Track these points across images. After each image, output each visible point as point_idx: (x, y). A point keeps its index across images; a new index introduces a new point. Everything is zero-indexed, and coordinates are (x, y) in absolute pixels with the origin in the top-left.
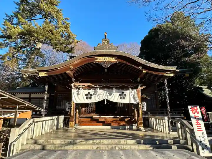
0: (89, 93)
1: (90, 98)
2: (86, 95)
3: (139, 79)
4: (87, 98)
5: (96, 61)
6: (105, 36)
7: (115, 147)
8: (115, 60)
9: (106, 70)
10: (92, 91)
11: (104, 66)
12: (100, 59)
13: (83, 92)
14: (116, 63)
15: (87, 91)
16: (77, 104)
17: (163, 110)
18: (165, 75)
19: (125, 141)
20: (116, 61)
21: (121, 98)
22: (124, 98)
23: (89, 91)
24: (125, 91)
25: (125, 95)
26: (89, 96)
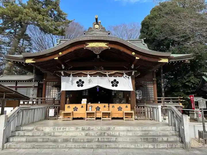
0: (80, 80)
2: (77, 82)
3: (133, 65)
4: (78, 86)
5: (86, 47)
6: (97, 19)
7: (104, 133)
8: (106, 46)
9: (98, 57)
11: (95, 53)
13: (74, 79)
14: (108, 49)
17: (160, 99)
18: (159, 61)
19: (114, 128)
20: (108, 47)
21: (113, 86)
22: (116, 86)
23: (80, 78)
24: (118, 79)
25: (118, 82)
26: (80, 83)
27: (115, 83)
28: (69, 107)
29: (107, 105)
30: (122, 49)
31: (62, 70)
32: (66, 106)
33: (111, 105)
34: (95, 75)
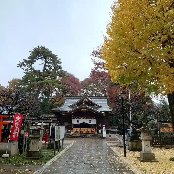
0: (78, 120)
1: (79, 122)
2: (77, 121)
4: (77, 122)
10: (79, 119)
11: (83, 112)
12: (82, 110)
13: (76, 120)
14: (87, 111)
15: (77, 119)
16: (73, 124)
18: (103, 115)
21: (90, 122)
22: (91, 122)
23: (78, 119)
24: (91, 120)
25: (91, 121)
26: (78, 121)
27: (90, 121)
28: (75, 129)
29: (87, 129)
30: (92, 111)
31: (72, 116)
32: (74, 129)
33: (88, 129)
34: (83, 118)
